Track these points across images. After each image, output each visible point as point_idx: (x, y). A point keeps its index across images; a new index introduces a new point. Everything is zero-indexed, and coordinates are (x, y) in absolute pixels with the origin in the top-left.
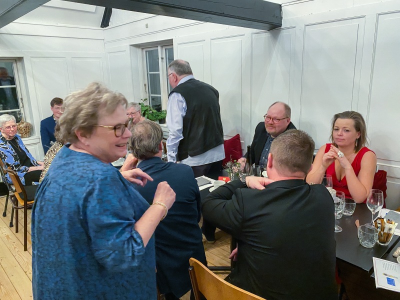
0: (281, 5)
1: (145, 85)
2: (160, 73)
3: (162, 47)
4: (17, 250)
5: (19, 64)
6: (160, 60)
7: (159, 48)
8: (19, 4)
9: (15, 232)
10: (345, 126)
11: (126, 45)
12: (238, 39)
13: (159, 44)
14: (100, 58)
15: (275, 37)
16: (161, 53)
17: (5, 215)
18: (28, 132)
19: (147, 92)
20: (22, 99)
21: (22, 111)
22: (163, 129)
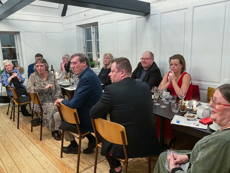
0: (149, 3)
1: (84, 47)
2: (92, 40)
3: (93, 26)
4: (13, 128)
5: (18, 36)
6: (92, 33)
7: (92, 27)
8: (19, 3)
9: (13, 121)
10: (175, 63)
11: (74, 26)
12: (130, 21)
13: (92, 25)
14: (60, 33)
15: (147, 19)
16: (93, 29)
17: (7, 114)
18: (21, 72)
19: (86, 51)
20: (18, 54)
21: (18, 61)
22: (94, 71)
